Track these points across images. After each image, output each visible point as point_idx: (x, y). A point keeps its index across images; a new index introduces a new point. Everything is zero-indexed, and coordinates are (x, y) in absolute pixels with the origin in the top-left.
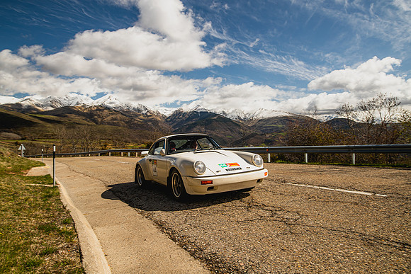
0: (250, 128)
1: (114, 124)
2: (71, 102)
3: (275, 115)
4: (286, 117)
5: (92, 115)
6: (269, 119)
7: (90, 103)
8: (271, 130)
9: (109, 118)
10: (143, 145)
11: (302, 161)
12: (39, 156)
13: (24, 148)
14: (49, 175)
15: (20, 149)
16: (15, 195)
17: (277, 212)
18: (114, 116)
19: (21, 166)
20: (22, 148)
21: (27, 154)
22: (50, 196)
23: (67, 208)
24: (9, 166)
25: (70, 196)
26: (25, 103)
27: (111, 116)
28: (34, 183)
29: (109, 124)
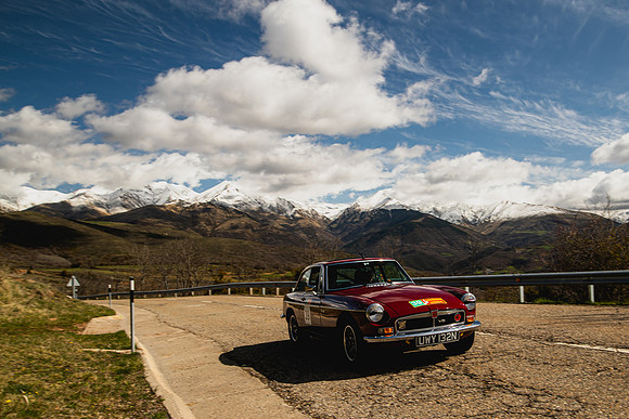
0: (484, 238)
1: (236, 236)
2: (157, 197)
3: (532, 213)
4: (552, 216)
5: (190, 218)
6: (519, 222)
7: (192, 198)
8: (523, 241)
9: (226, 225)
10: (289, 273)
11: (584, 301)
12: (103, 297)
13: (77, 283)
14: (123, 331)
15: (70, 285)
16: (66, 371)
17: (539, 398)
18: (234, 222)
19: (73, 316)
20: (74, 283)
21: (82, 293)
22: (127, 372)
23: (158, 393)
24: (52, 316)
25: (161, 370)
26: (76, 203)
27: (229, 222)
28: (98, 347)
29: (225, 235)
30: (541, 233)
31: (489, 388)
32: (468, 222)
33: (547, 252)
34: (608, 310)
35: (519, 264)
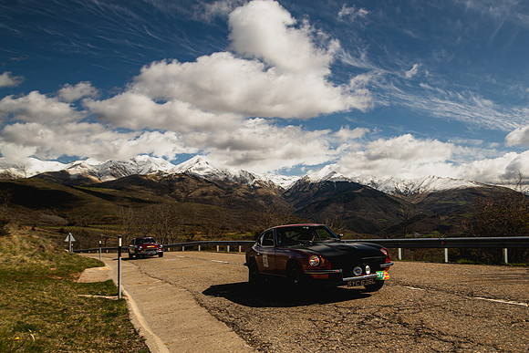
0: (414, 206)
1: (205, 201)
2: (141, 168)
3: (455, 186)
5: (168, 186)
7: (169, 169)
8: (447, 210)
9: (198, 192)
10: (249, 234)
12: (94, 251)
13: (73, 239)
14: (111, 281)
15: (67, 240)
16: (64, 313)
18: (204, 190)
19: (70, 267)
20: (71, 238)
21: (77, 247)
22: (115, 315)
23: (141, 334)
24: (53, 266)
25: (142, 313)
26: (73, 172)
27: (200, 190)
28: (90, 293)
29: (197, 200)
30: (462, 203)
31: (419, 336)
32: (401, 193)
33: (468, 219)
34: (520, 270)
35: (443, 229)
